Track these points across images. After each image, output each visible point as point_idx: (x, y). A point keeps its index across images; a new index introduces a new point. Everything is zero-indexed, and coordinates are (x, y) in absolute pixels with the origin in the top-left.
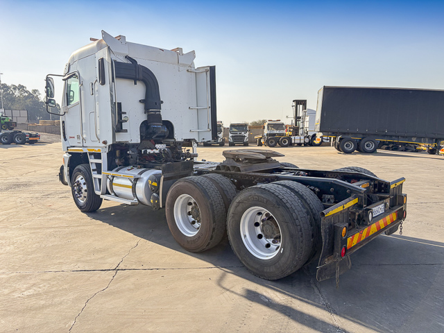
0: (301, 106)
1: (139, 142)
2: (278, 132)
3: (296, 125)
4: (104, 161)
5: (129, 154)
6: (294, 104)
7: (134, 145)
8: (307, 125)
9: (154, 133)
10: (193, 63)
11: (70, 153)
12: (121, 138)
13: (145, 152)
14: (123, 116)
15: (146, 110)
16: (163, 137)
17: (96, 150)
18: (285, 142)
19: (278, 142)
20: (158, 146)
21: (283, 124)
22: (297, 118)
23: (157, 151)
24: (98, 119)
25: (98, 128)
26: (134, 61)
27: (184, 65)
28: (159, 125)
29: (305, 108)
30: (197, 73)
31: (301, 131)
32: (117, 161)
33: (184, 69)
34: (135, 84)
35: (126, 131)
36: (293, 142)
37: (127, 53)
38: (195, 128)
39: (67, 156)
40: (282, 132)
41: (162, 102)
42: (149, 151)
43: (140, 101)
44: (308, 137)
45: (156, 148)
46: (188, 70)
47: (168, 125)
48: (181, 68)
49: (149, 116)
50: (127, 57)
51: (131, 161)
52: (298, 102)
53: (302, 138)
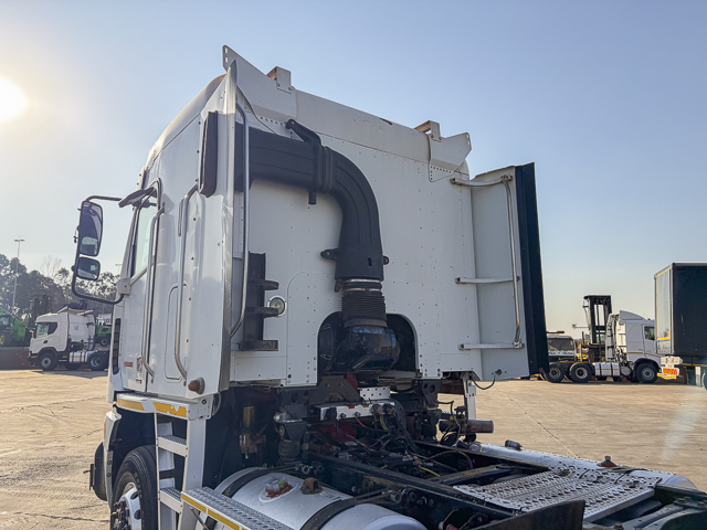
0: (601, 307)
1: (313, 381)
2: (561, 353)
3: (595, 341)
4: (193, 449)
5: (279, 425)
6: (587, 303)
7: (298, 394)
8: (621, 341)
9: (360, 352)
10: (464, 164)
11: (120, 411)
12: (258, 369)
13: (331, 413)
14: (270, 296)
15: (341, 281)
16: (386, 364)
17: (175, 409)
18: (581, 373)
19: (568, 372)
20: (367, 393)
21: (570, 339)
22: (595, 328)
23: (365, 412)
24: (187, 305)
25: (185, 335)
26: (310, 137)
27: (443, 166)
28: (377, 329)
29: (608, 309)
30: (475, 190)
31: (609, 353)
32: (244, 440)
33: (442, 178)
34: (312, 202)
35: (273, 346)
36: (597, 373)
37: (291, 114)
38: (472, 341)
39: (113, 416)
40: (569, 353)
41: (386, 261)
42: (342, 410)
43: (324, 255)
44: (627, 365)
45: (361, 401)
46: (453, 181)
47: (402, 328)
48: (436, 174)
49: (348, 300)
50: (291, 125)
51: (286, 448)
52: (594, 300)
53: (616, 365)
